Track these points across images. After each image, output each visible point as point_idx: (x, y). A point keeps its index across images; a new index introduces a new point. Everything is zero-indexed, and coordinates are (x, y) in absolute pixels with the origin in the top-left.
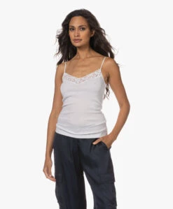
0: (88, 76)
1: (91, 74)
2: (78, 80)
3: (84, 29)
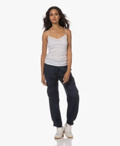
3: (57, 15)
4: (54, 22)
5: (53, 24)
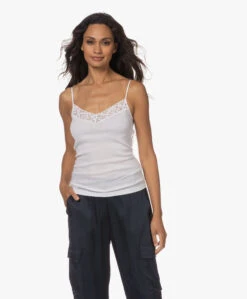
0: (109, 110)
1: (113, 107)
2: (95, 116)
4: (96, 64)
5: (92, 71)
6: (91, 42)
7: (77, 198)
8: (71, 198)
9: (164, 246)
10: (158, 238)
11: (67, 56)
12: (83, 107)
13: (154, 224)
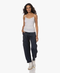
6: (27, 8)
7: (25, 32)
8: (24, 32)
9: (38, 41)
10: (37, 40)
11: (24, 11)
12: (27, 17)
13: (36, 37)
